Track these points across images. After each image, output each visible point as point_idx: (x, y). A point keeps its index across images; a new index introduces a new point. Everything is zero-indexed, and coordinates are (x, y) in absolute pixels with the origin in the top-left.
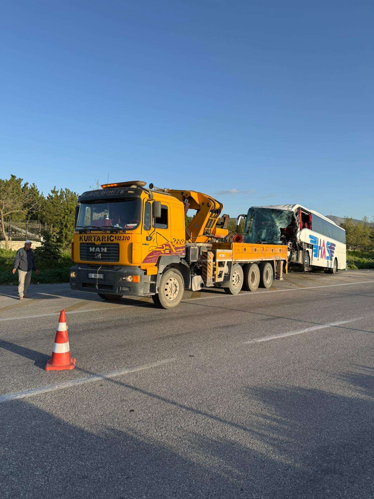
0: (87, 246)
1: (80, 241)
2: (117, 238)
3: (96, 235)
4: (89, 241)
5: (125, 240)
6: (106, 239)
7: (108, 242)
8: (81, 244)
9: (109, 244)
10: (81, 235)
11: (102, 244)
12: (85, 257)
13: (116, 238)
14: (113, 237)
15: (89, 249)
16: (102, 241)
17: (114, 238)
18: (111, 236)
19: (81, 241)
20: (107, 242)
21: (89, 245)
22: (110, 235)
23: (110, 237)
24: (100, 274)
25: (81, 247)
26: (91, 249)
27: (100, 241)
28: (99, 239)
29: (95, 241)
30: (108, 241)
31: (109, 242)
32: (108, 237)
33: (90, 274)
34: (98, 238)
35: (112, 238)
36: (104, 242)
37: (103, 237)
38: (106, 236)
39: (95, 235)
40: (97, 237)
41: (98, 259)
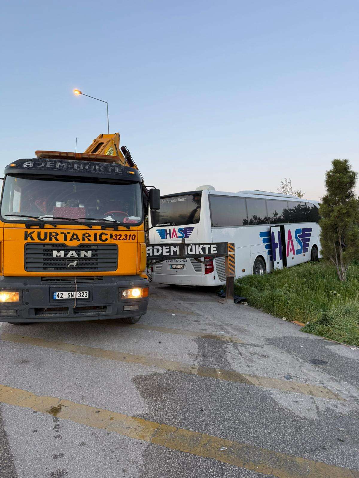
0: (44, 248)
1: (26, 239)
2: (114, 237)
3: (69, 231)
4: (51, 239)
5: (129, 239)
6: (92, 238)
7: (95, 242)
8: (27, 245)
9: (98, 245)
10: (29, 231)
11: (82, 245)
12: (42, 265)
13: (111, 236)
14: (106, 235)
15: (52, 254)
16: (84, 240)
17: (108, 237)
18: (103, 234)
19: (29, 240)
20: (93, 242)
21: (50, 247)
22: (99, 233)
23: (101, 235)
24: (81, 292)
25: (26, 249)
26: (55, 253)
27: (79, 240)
28: (75, 237)
29: (65, 239)
30: (95, 240)
31: (99, 241)
32: (96, 235)
33: (57, 293)
34: (73, 236)
35: (104, 237)
36: (87, 241)
37: (84, 235)
38: (92, 233)
39: (65, 231)
40: (71, 234)
41: (72, 269)
